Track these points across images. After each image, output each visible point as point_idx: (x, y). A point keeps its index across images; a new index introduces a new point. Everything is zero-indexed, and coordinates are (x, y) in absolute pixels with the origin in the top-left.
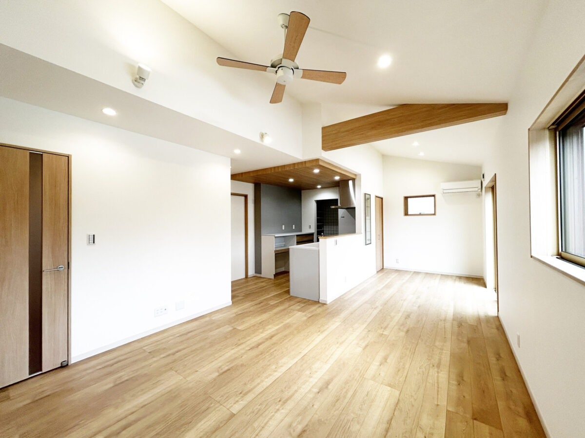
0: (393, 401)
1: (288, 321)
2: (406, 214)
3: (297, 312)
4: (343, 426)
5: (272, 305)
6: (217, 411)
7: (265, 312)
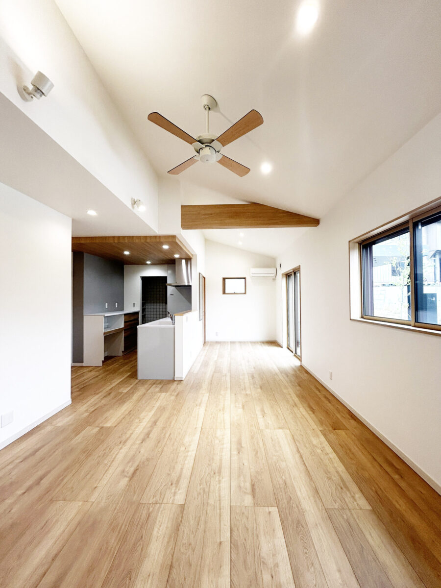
0: (290, 437)
1: (158, 404)
2: (224, 293)
3: (159, 394)
4: (275, 468)
5: (126, 393)
6: (162, 511)
7: (124, 402)
